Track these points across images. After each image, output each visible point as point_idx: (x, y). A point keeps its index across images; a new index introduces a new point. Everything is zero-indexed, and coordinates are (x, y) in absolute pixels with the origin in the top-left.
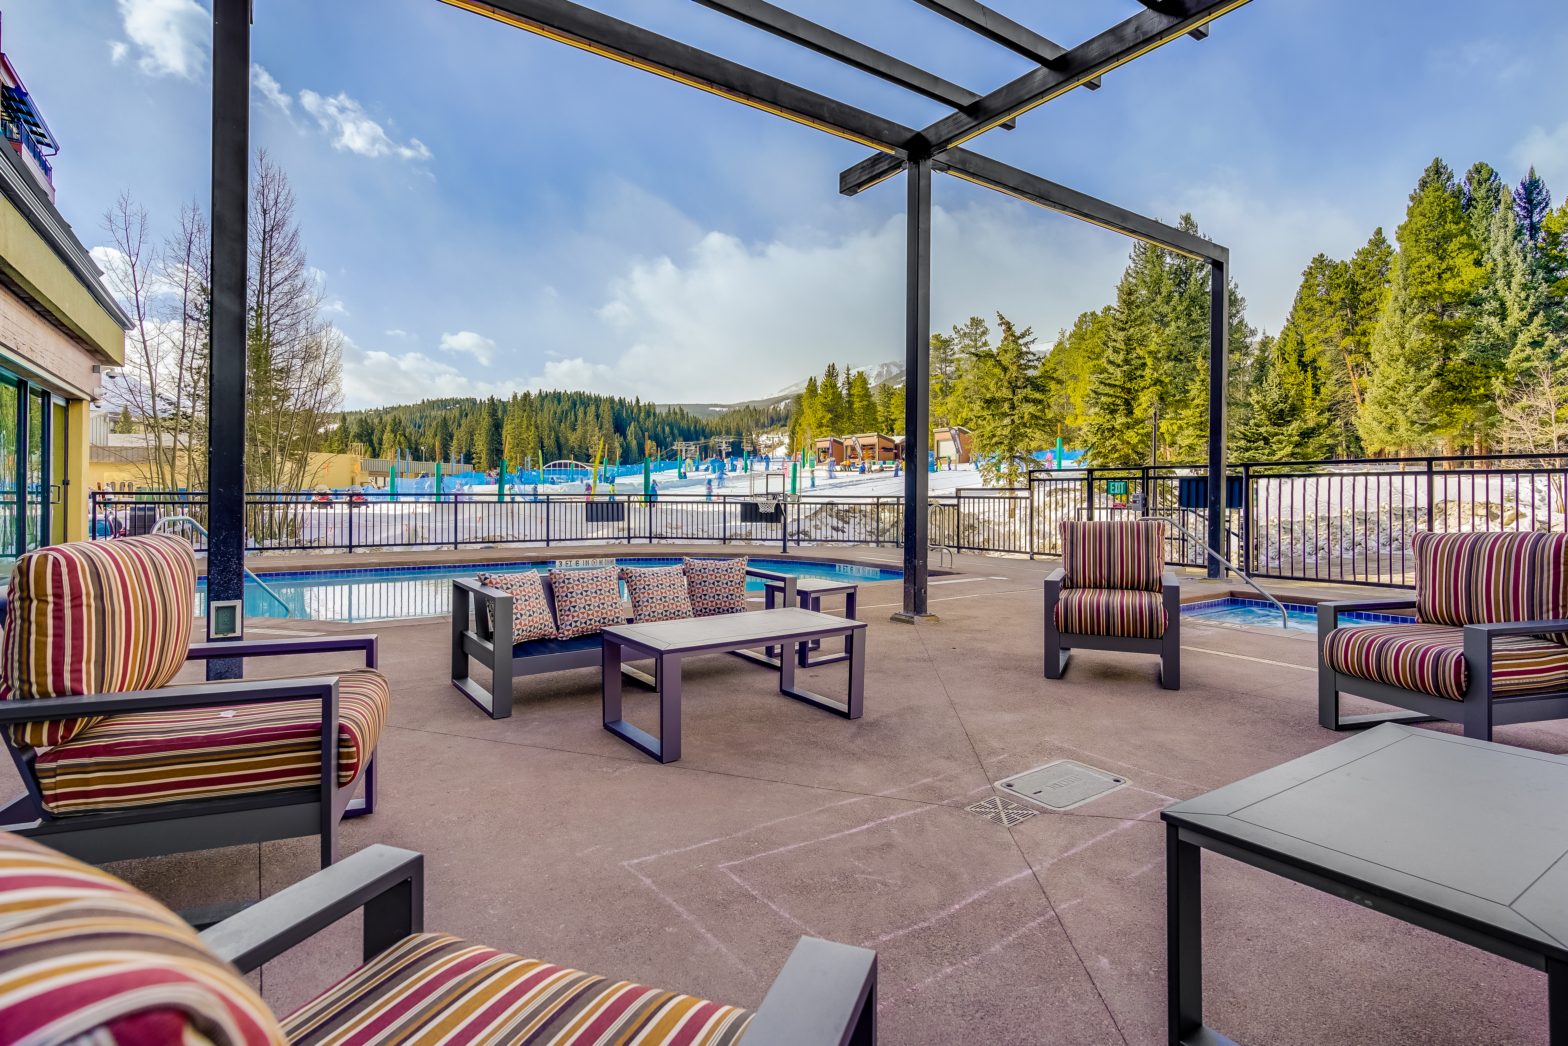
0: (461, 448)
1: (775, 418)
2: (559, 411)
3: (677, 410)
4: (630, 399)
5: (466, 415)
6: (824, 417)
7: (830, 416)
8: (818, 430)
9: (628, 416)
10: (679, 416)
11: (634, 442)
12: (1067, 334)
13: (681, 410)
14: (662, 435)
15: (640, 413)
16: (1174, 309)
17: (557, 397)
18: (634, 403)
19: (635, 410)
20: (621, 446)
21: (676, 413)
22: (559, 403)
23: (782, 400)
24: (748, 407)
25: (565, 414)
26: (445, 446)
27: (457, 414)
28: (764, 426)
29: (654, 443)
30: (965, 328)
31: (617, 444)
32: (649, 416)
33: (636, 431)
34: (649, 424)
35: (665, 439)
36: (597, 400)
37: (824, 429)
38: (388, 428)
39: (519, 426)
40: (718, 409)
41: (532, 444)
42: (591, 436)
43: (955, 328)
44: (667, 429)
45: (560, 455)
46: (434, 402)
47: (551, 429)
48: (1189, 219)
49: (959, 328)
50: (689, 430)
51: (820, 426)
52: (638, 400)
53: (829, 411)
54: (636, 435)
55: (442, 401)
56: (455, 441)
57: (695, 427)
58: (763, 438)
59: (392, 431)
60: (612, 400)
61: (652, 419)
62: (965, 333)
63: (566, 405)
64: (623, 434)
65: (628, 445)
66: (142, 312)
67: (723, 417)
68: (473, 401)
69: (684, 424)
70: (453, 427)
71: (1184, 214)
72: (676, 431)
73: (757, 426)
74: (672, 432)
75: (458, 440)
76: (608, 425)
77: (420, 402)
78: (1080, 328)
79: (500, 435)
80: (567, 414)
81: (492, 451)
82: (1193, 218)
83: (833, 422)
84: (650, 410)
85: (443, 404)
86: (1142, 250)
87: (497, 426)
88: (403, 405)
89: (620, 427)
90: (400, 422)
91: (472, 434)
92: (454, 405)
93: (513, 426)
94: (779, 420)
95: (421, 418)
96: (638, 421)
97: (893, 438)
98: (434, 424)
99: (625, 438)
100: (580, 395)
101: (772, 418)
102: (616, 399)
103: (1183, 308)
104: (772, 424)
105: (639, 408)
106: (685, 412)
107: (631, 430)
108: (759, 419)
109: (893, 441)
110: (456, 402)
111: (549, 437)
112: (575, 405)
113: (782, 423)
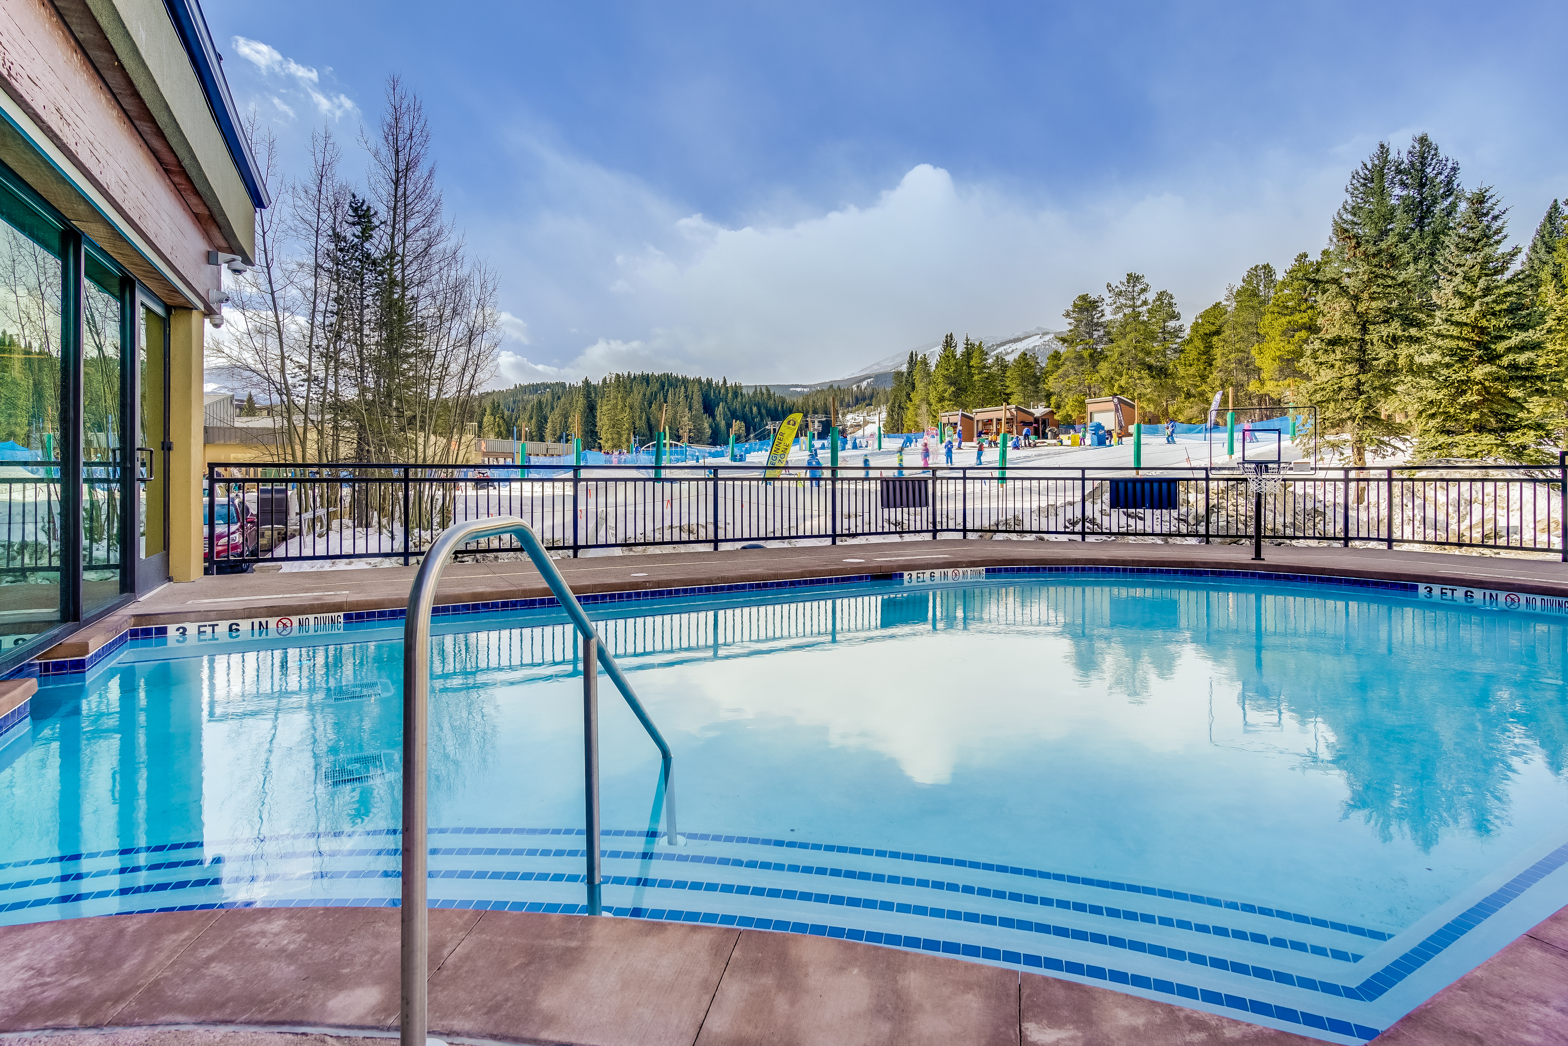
0: (555, 431)
1: (860, 397)
2: (648, 393)
3: (764, 391)
4: (717, 380)
5: (559, 398)
6: (945, 391)
7: (952, 388)
8: (939, 405)
9: (716, 397)
10: (765, 396)
11: (723, 423)
12: (1235, 290)
13: (768, 390)
14: (749, 415)
15: (727, 394)
16: (1413, 247)
17: (646, 379)
18: (721, 383)
19: (723, 391)
20: (711, 426)
21: (762, 394)
22: (648, 385)
23: (864, 380)
24: (831, 386)
25: (654, 395)
26: (541, 428)
27: (549, 398)
28: (848, 405)
29: (743, 424)
30: (1120, 286)
31: (706, 425)
32: (737, 397)
33: (724, 412)
34: (737, 405)
35: (753, 419)
36: (685, 381)
37: (946, 403)
38: (488, 411)
39: (615, 406)
40: (799, 390)
41: (627, 425)
42: (681, 417)
43: (1109, 285)
44: (755, 409)
45: (651, 436)
46: (526, 387)
47: (642, 410)
48: (1426, 140)
49: (1113, 286)
50: (776, 410)
51: (941, 400)
52: (725, 381)
53: (951, 384)
54: (725, 415)
55: (533, 385)
56: (549, 424)
57: (782, 407)
58: (849, 417)
59: (492, 414)
60: (699, 381)
61: (739, 399)
62: (1121, 292)
63: (655, 387)
64: (712, 415)
65: (717, 425)
66: (270, 256)
67: (807, 397)
68: (563, 385)
69: (771, 404)
70: (547, 410)
71: (1418, 135)
72: (764, 411)
73: (841, 405)
74: (759, 412)
75: (553, 422)
76: (697, 404)
77: (512, 387)
78: (1250, 283)
79: (595, 417)
80: (656, 395)
81: (587, 433)
82: (1430, 138)
83: (956, 395)
84: (737, 391)
85: (534, 388)
86: (1362, 180)
87: (591, 409)
88: (497, 390)
89: (709, 408)
90: (499, 406)
91: (566, 416)
92: (545, 389)
93: (609, 407)
94: (864, 399)
95: (514, 402)
96: (726, 401)
97: (1032, 410)
98: (529, 407)
99: (714, 418)
100: (668, 377)
101: (857, 397)
102: (704, 380)
103: (1424, 246)
104: (857, 403)
105: (727, 389)
106: (772, 392)
107: (720, 410)
108: (844, 398)
109: (1032, 414)
110: (546, 386)
111: (640, 419)
112: (664, 387)
113: (868, 402)
